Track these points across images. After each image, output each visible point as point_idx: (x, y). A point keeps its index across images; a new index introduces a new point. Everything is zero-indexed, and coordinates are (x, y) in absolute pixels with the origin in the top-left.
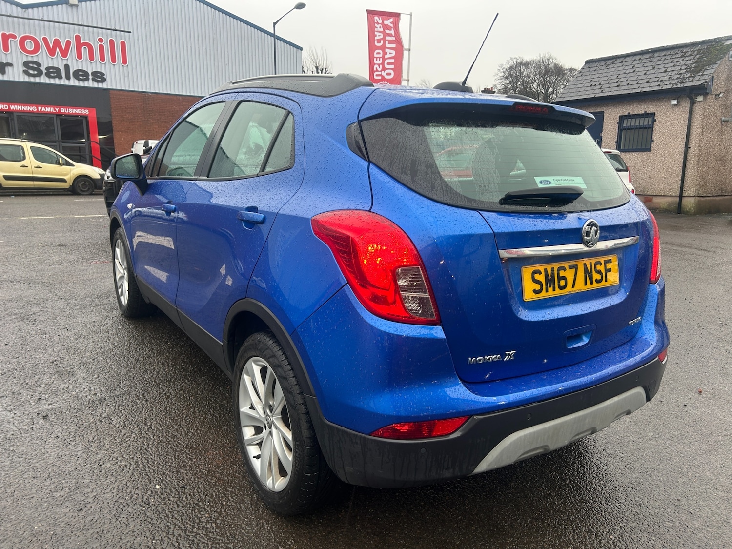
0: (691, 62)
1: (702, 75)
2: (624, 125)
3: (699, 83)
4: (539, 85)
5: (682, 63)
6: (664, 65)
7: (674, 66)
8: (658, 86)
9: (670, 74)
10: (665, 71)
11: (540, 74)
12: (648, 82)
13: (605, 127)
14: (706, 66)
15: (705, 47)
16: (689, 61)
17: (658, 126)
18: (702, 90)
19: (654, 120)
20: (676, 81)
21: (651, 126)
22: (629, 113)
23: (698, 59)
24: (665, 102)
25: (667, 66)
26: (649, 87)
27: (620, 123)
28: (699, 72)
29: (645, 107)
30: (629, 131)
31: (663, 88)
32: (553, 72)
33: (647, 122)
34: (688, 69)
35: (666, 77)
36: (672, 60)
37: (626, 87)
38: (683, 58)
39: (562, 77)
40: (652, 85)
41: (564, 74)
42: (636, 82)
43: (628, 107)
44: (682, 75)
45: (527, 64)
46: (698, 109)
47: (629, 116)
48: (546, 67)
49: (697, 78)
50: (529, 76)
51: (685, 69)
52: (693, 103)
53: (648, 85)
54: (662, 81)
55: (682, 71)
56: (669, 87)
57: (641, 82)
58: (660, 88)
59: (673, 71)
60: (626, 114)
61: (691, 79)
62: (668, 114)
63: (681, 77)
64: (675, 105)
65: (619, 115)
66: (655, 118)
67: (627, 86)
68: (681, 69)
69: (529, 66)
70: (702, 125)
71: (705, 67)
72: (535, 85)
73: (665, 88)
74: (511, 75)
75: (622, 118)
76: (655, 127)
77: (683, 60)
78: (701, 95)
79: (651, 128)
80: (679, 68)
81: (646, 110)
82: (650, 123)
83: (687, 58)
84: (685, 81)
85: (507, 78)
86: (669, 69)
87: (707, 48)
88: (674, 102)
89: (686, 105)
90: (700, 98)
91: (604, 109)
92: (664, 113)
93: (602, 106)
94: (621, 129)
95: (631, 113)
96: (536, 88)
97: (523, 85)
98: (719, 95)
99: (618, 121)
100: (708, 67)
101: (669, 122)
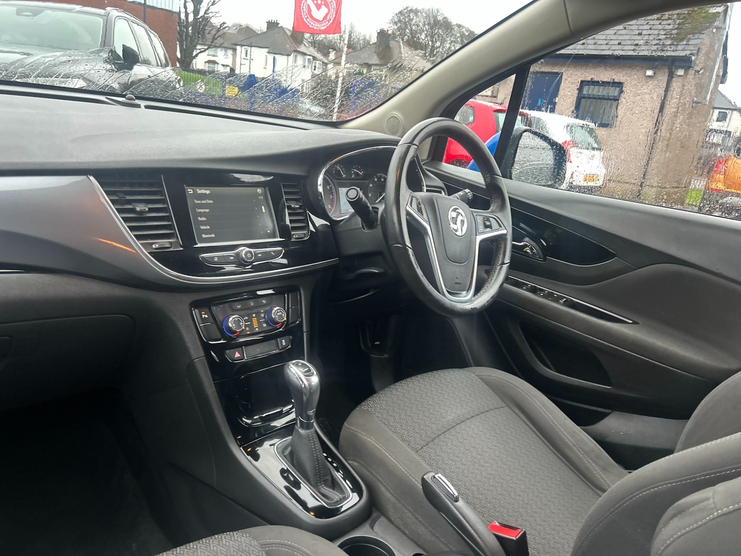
0: (671, 27)
1: (686, 44)
2: (584, 93)
3: (683, 54)
4: (426, 36)
5: (660, 27)
6: (637, 26)
7: (650, 29)
8: (633, 50)
9: (646, 38)
10: (640, 34)
11: (429, 24)
12: (619, 44)
13: (561, 92)
14: (690, 34)
15: (686, 12)
16: (667, 26)
17: (625, 99)
18: (685, 62)
19: (621, 92)
20: (655, 48)
21: (617, 98)
22: (592, 79)
23: (679, 24)
24: (638, 71)
25: (641, 27)
26: (623, 50)
27: (580, 89)
28: (682, 40)
29: (613, 74)
30: (591, 100)
31: (640, 54)
32: (441, 25)
33: (613, 92)
34: (668, 35)
35: (642, 41)
36: (647, 21)
37: (593, 47)
38: (660, 21)
39: (450, 32)
40: (626, 48)
41: (452, 29)
42: (606, 42)
43: (592, 71)
44: (662, 41)
45: (416, 12)
46: (676, 85)
47: (593, 83)
48: (435, 17)
49: (680, 47)
50: (418, 26)
51: (665, 34)
52: (671, 76)
53: (620, 47)
54: (637, 45)
55: (661, 37)
56: (646, 53)
57: (611, 42)
58: (636, 54)
59: (650, 35)
60: (589, 79)
61: (673, 47)
62: (640, 86)
63: (661, 43)
64: (650, 77)
65: (581, 79)
66: (624, 89)
67: (593, 45)
68: (659, 34)
69: (419, 13)
70: (678, 104)
71: (689, 36)
72: (423, 36)
73: (643, 54)
74: (400, 21)
75: (583, 83)
76: (622, 99)
77: (660, 24)
78: (682, 68)
79: (616, 99)
80: (656, 32)
81: (614, 77)
82: (616, 94)
83: (665, 22)
84: (665, 49)
85: (396, 23)
86: (644, 32)
87: (688, 13)
88: (649, 73)
89: (663, 78)
90: (681, 72)
91: (563, 70)
92: (635, 85)
93: (561, 66)
94: (580, 98)
95: (596, 79)
96: (424, 39)
97: (411, 33)
98: (699, 71)
99: (578, 87)
100: (693, 36)
101: (639, 95)
